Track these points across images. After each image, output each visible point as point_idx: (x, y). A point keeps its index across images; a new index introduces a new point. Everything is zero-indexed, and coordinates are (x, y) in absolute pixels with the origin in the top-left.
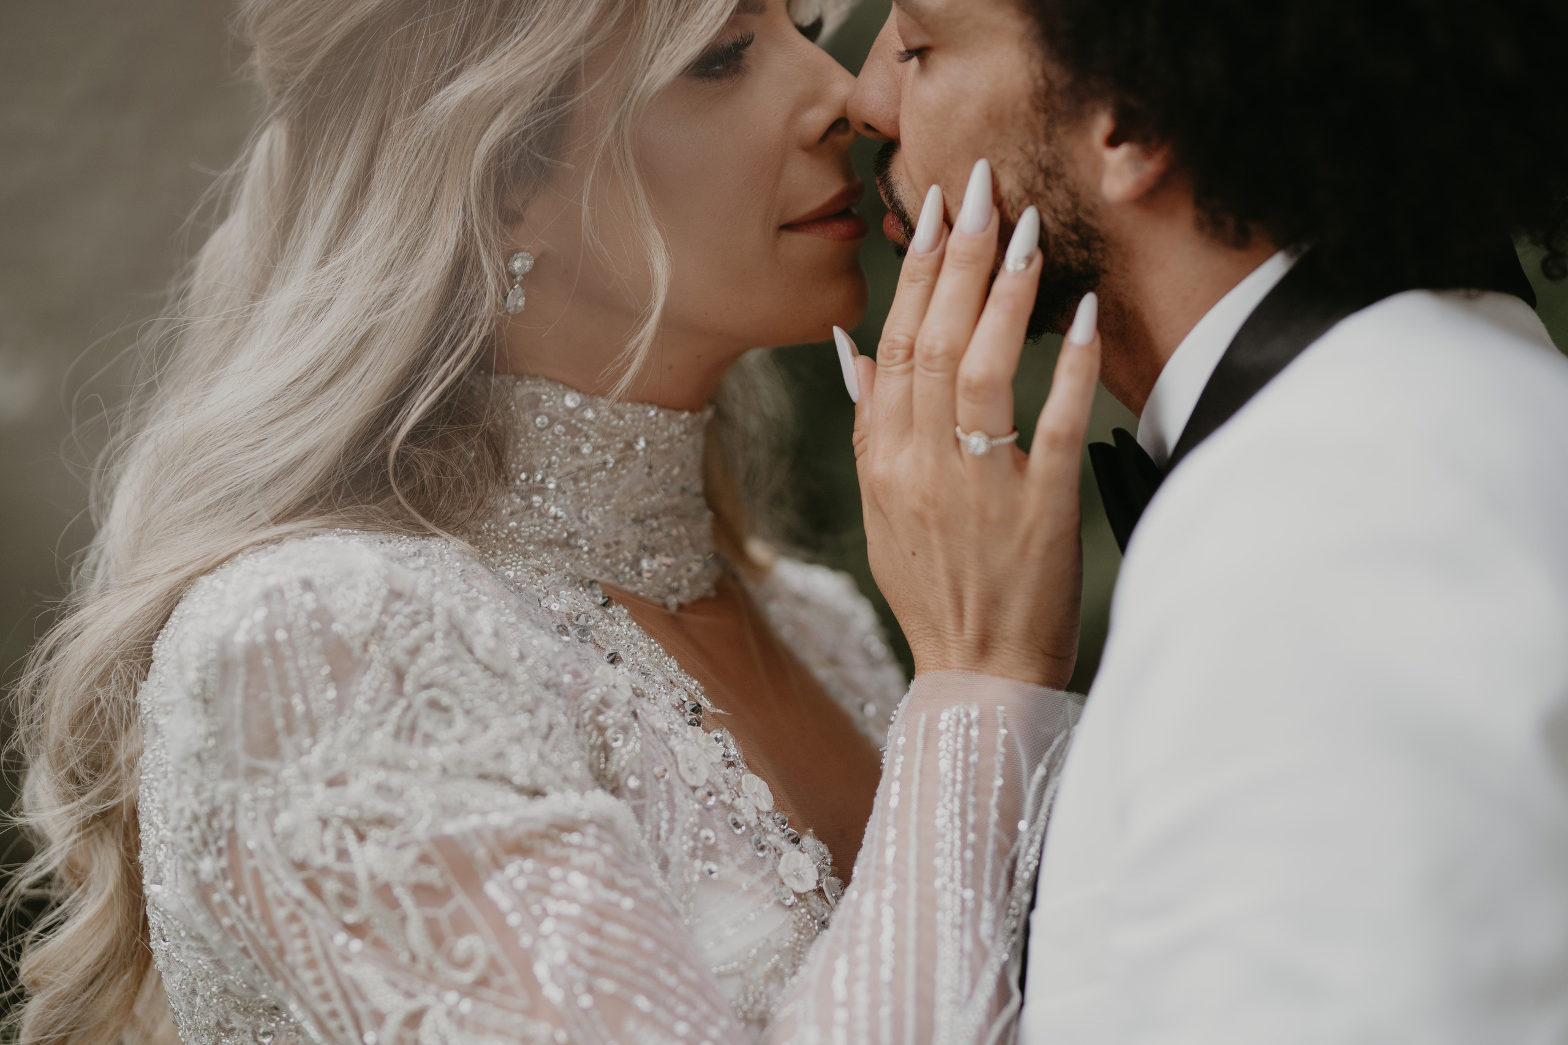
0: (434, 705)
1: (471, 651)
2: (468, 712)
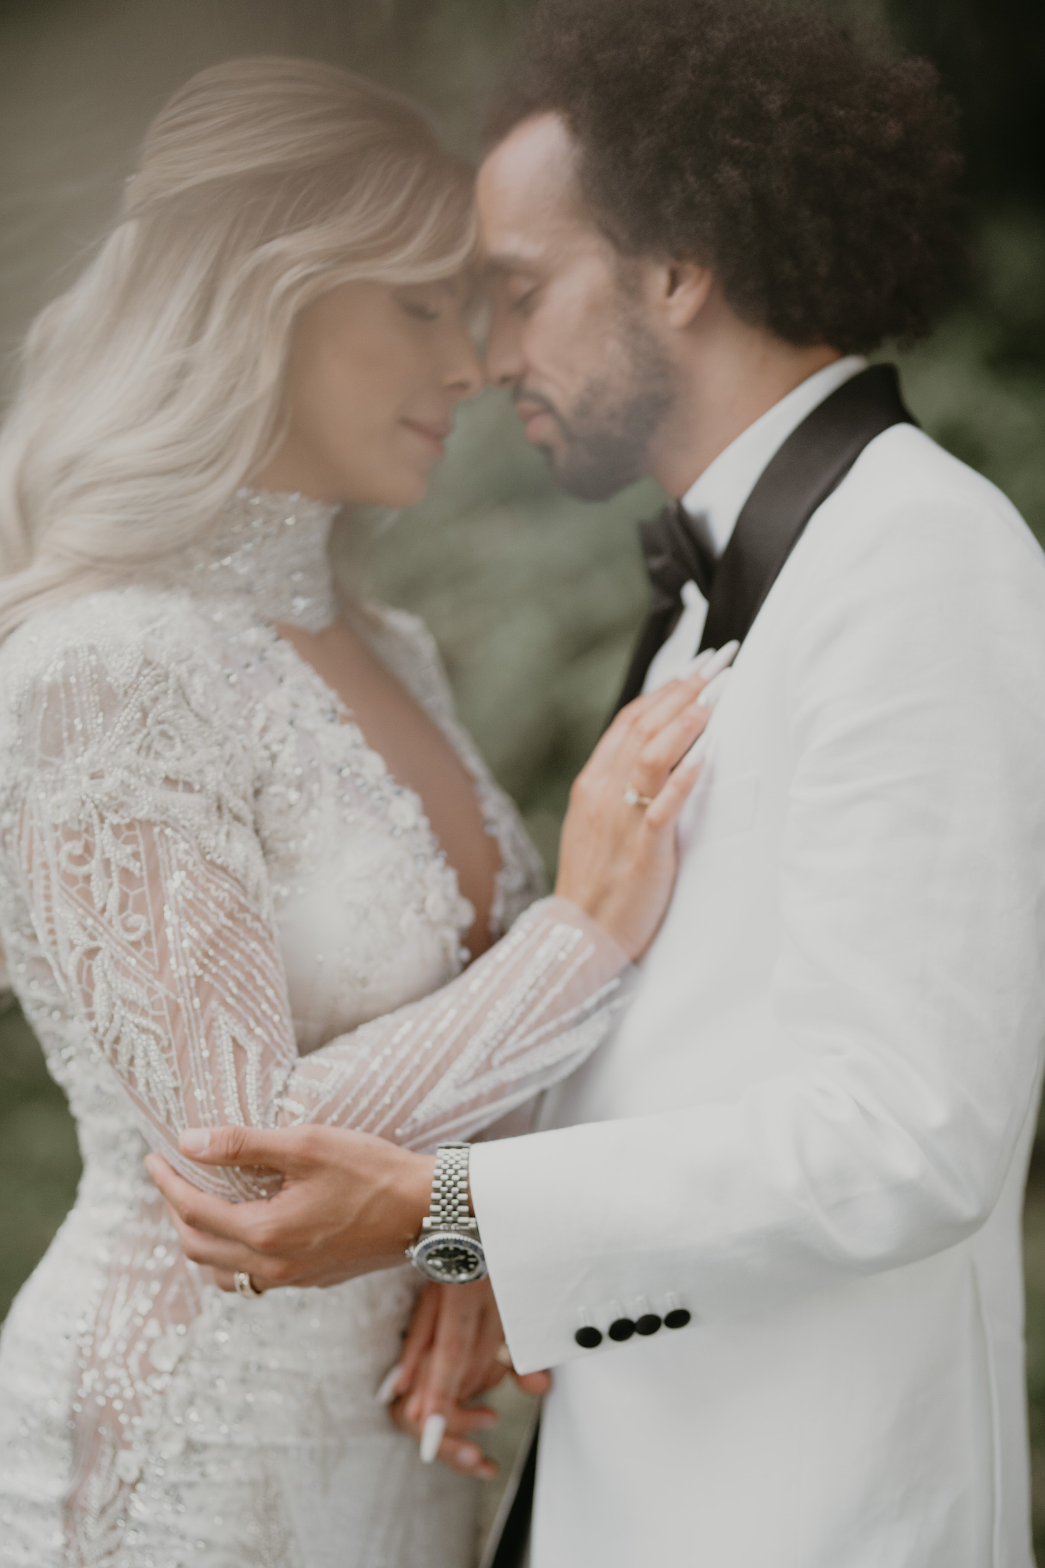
0: (164, 734)
1: (188, 704)
2: (183, 741)
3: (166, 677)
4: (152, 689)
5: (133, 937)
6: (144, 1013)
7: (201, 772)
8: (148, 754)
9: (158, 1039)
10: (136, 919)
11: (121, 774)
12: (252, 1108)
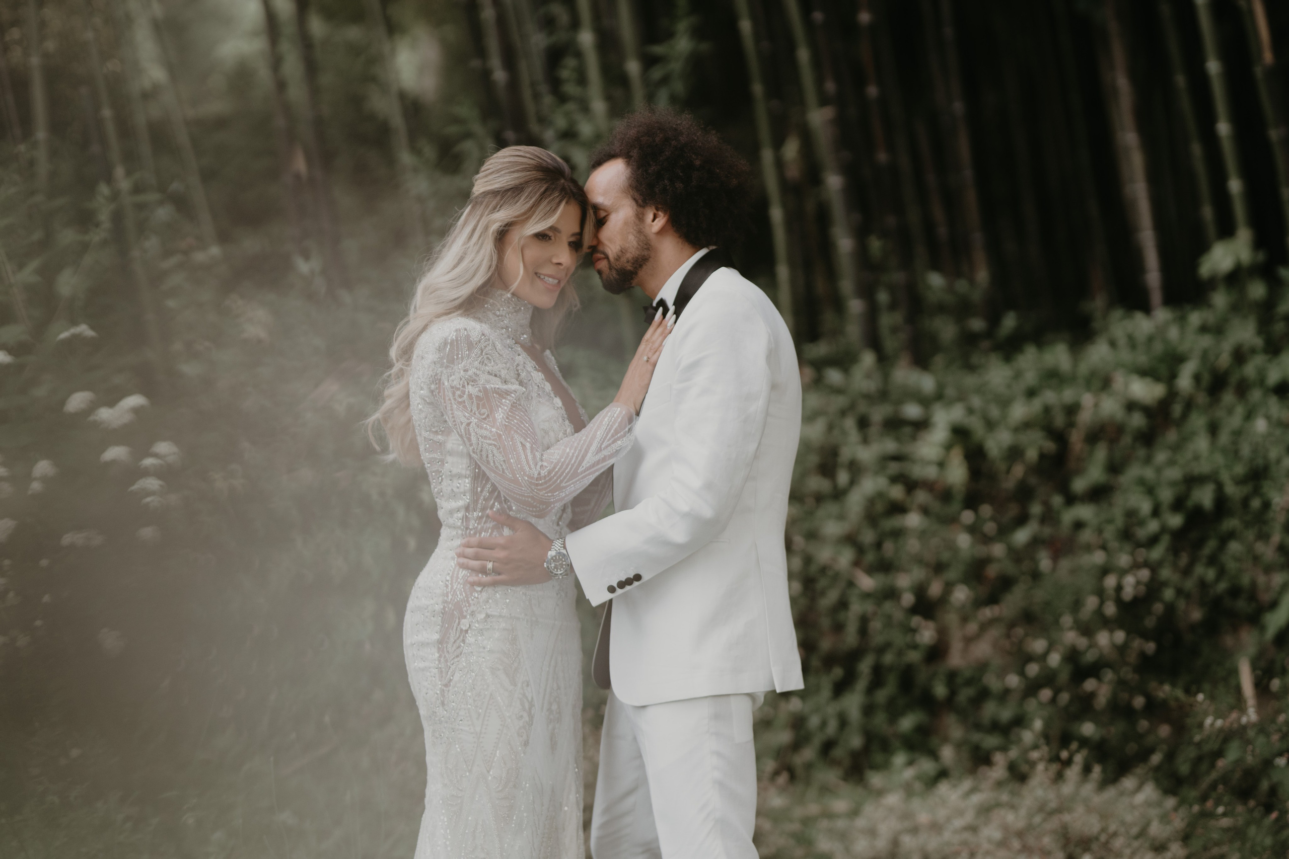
0: (488, 358)
1: (496, 349)
2: (494, 361)
3: (489, 340)
4: (485, 343)
5: (484, 417)
6: (490, 439)
7: (500, 371)
8: (482, 364)
9: (495, 445)
10: (483, 411)
11: (474, 370)
12: (531, 463)
